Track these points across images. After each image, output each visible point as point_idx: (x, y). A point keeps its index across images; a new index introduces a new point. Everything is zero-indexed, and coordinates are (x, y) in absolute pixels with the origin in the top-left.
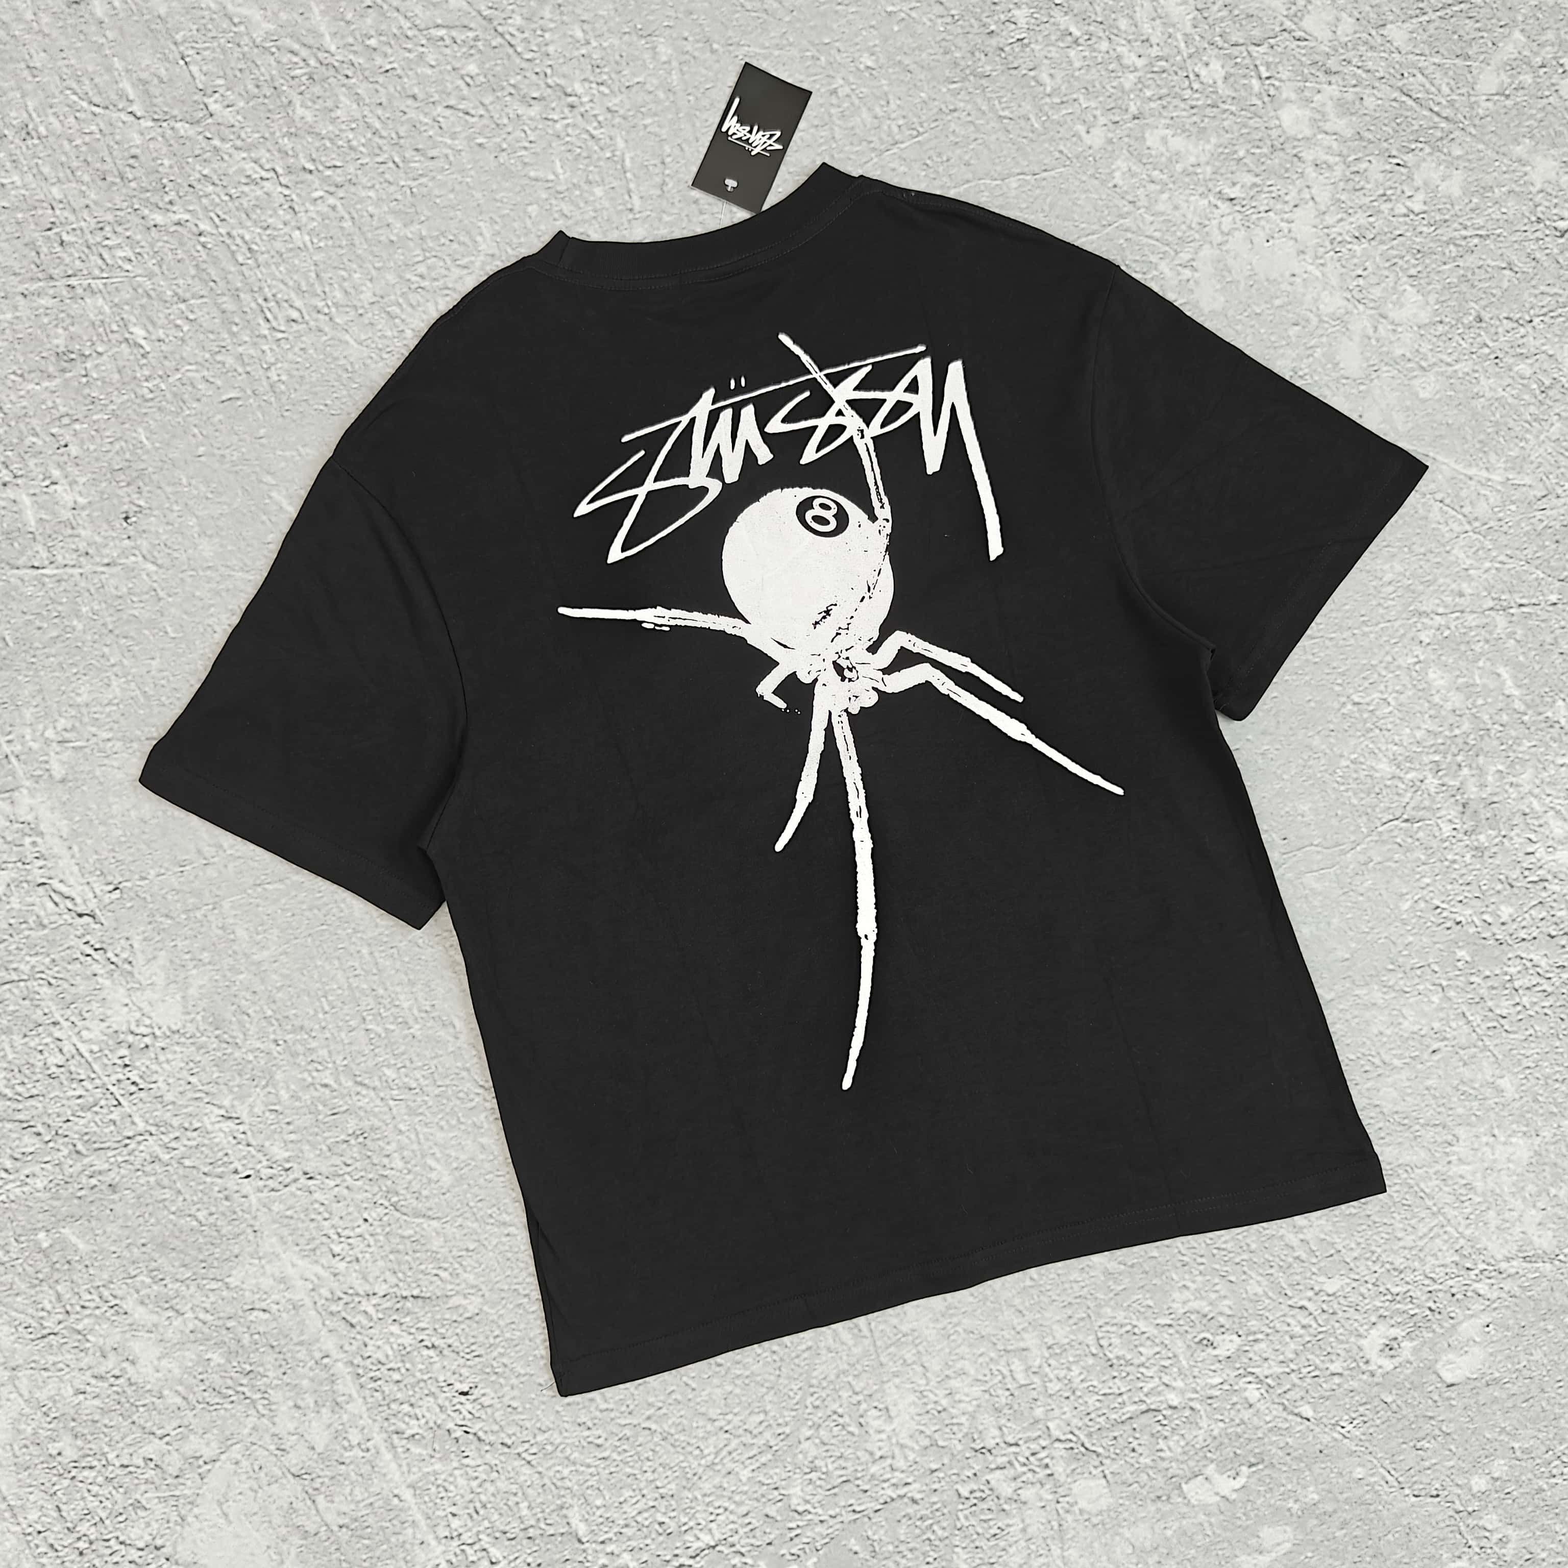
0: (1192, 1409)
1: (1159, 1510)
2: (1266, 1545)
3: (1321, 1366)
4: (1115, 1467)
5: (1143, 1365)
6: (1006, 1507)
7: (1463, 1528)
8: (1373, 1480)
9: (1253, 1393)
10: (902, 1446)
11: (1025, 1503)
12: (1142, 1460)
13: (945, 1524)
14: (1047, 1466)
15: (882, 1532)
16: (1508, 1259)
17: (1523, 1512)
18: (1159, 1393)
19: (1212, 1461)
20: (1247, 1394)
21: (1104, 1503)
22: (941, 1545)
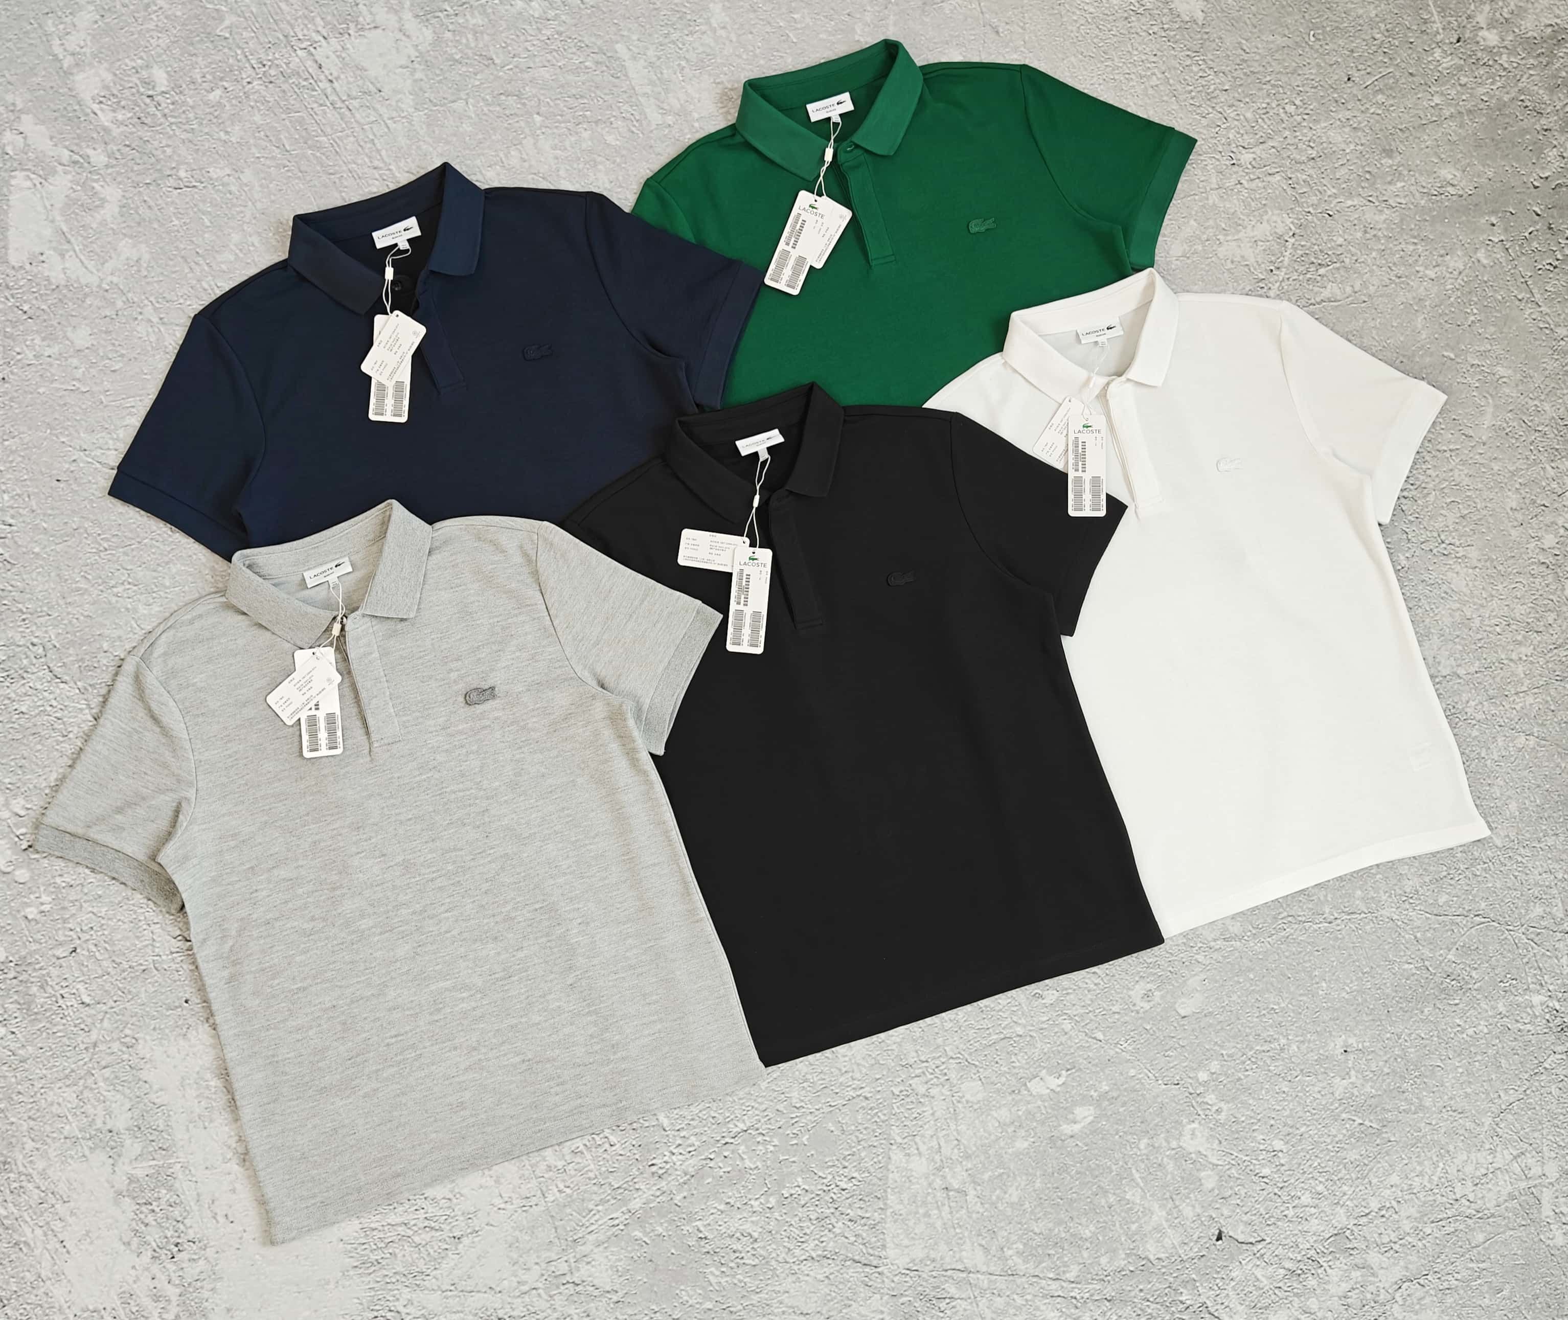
0: (1031, 1036)
1: (1013, 1099)
2: (1078, 1118)
3: (1107, 1008)
4: (986, 1074)
5: (1001, 1010)
6: (922, 1100)
7: (1194, 1104)
8: (1140, 1076)
9: (1067, 1026)
10: (858, 1065)
11: (933, 1097)
12: (1002, 1068)
13: (885, 1112)
14: (945, 1074)
15: (847, 1118)
16: (1215, 940)
17: (1229, 1093)
18: (1011, 1028)
19: (1044, 1068)
20: (1063, 1026)
21: (980, 1096)
22: (884, 1125)
